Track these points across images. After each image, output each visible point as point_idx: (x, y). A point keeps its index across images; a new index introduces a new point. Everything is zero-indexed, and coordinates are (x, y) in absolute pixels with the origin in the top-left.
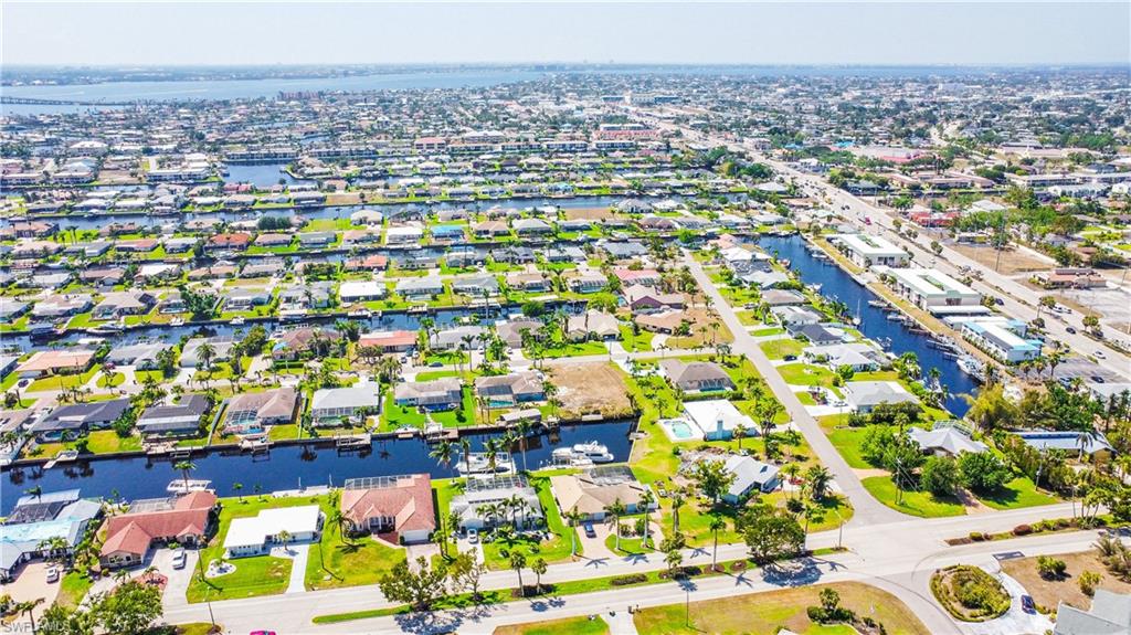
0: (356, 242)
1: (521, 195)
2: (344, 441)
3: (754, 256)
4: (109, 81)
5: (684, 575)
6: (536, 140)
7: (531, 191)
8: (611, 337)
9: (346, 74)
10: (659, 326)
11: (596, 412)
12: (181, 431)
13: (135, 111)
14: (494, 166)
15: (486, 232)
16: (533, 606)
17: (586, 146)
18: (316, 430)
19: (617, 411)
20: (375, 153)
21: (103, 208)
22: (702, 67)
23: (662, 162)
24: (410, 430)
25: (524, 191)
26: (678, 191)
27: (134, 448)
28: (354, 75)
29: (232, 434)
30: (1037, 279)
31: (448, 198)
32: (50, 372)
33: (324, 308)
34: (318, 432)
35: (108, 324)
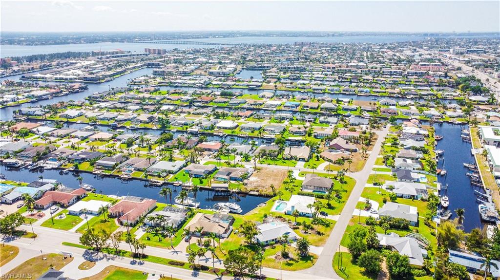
0: (251, 105)
2: (154, 182)
3: (418, 132)
4: (242, 36)
5: (200, 269)
7: (350, 91)
8: (303, 159)
9: (333, 35)
10: (330, 158)
12: (106, 167)
13: (235, 48)
14: (347, 79)
15: (307, 107)
19: (266, 192)
20: (305, 69)
21: (181, 83)
24: (180, 183)
27: (89, 169)
28: (337, 36)
29: (122, 171)
32: (97, 140)
33: (207, 130)
34: (148, 176)
35: (133, 126)
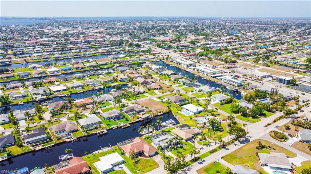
0: (38, 74)
1: (76, 56)
2: (99, 133)
3: (159, 67)
5: (224, 146)
6: (65, 40)
8: (144, 92)
10: (154, 88)
11: (160, 112)
14: (59, 49)
15: (79, 68)
16: (199, 163)
17: (81, 41)
18: (88, 132)
19: (165, 111)
20: (13, 46)
22: (91, 18)
23: (107, 45)
24: (115, 126)
25: (77, 55)
26: (119, 52)
27: (29, 150)
29: (61, 138)
30: (224, 67)
31: (54, 59)
33: (49, 95)
34: (89, 132)
